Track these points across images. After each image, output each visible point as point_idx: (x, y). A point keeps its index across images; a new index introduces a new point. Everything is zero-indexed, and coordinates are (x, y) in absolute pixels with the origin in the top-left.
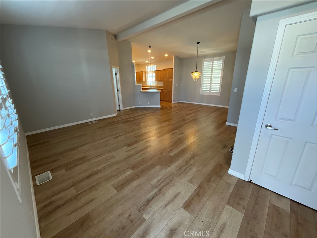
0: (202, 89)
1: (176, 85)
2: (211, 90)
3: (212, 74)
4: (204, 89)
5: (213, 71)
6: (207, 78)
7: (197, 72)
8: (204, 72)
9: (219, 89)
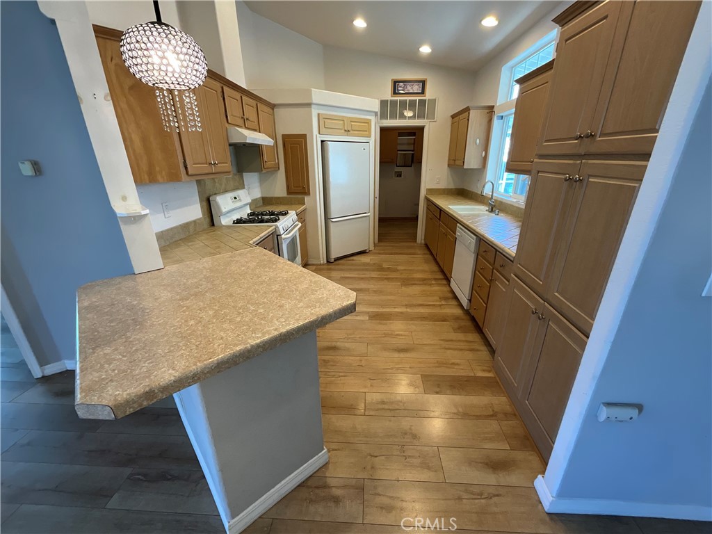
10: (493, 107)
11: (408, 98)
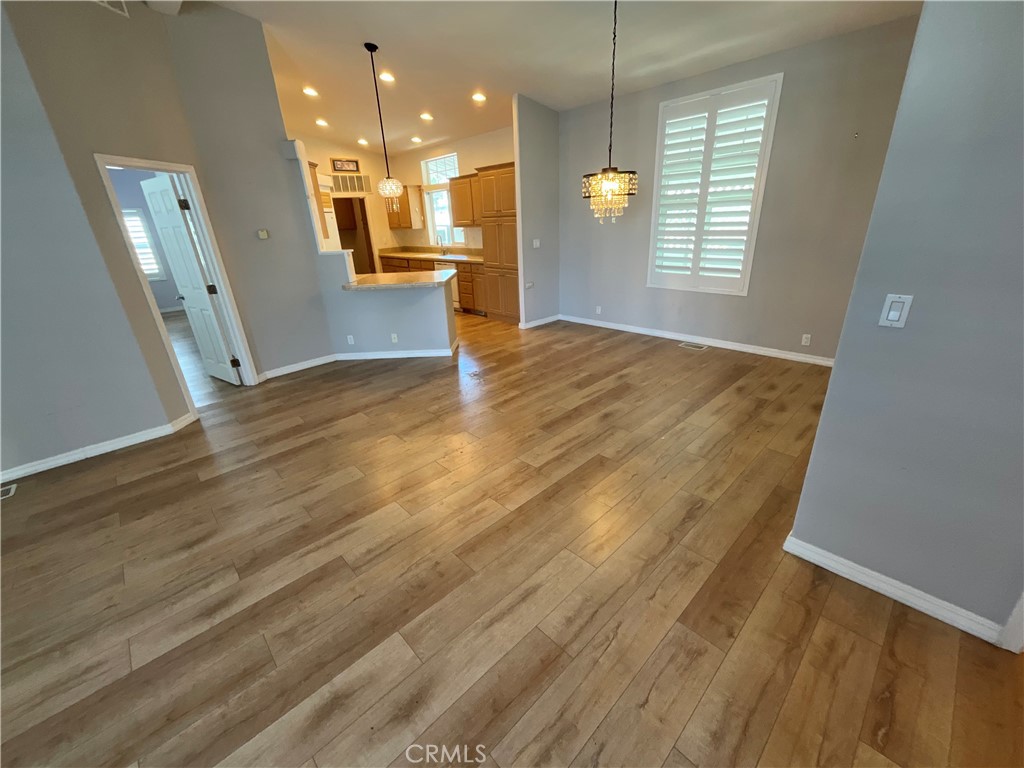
0: (658, 262)
1: (536, 243)
2: (702, 264)
3: (705, 184)
4: (665, 263)
5: (714, 167)
6: (681, 203)
7: (615, 170)
8: (665, 172)
9: (744, 263)
10: (420, 186)
11: (347, 174)
